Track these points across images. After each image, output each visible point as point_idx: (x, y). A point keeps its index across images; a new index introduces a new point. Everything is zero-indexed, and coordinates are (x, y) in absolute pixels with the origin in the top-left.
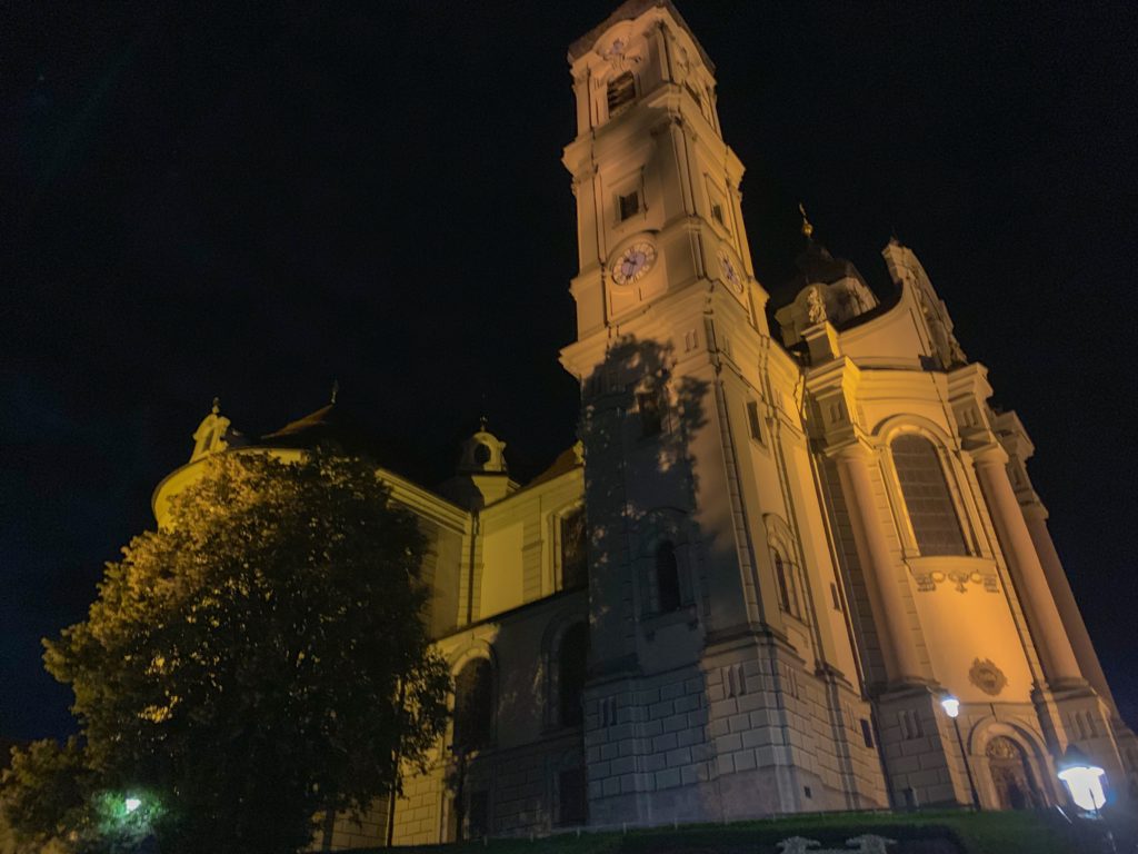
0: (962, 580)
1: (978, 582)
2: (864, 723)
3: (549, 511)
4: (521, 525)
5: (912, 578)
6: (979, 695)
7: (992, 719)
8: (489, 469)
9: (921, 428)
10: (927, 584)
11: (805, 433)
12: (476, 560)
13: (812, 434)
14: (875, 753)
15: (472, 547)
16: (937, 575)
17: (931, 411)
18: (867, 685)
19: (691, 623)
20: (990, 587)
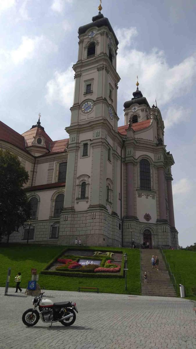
0: (148, 196)
1: (151, 197)
2: (120, 224)
3: (56, 162)
4: (48, 163)
5: (137, 194)
6: (145, 221)
7: (146, 226)
8: (41, 146)
9: (148, 158)
10: (140, 196)
11: (121, 157)
12: (35, 170)
13: (123, 157)
14: (121, 231)
15: (34, 167)
16: (142, 194)
17: (151, 155)
18: (122, 216)
19: (87, 202)
20: (153, 198)
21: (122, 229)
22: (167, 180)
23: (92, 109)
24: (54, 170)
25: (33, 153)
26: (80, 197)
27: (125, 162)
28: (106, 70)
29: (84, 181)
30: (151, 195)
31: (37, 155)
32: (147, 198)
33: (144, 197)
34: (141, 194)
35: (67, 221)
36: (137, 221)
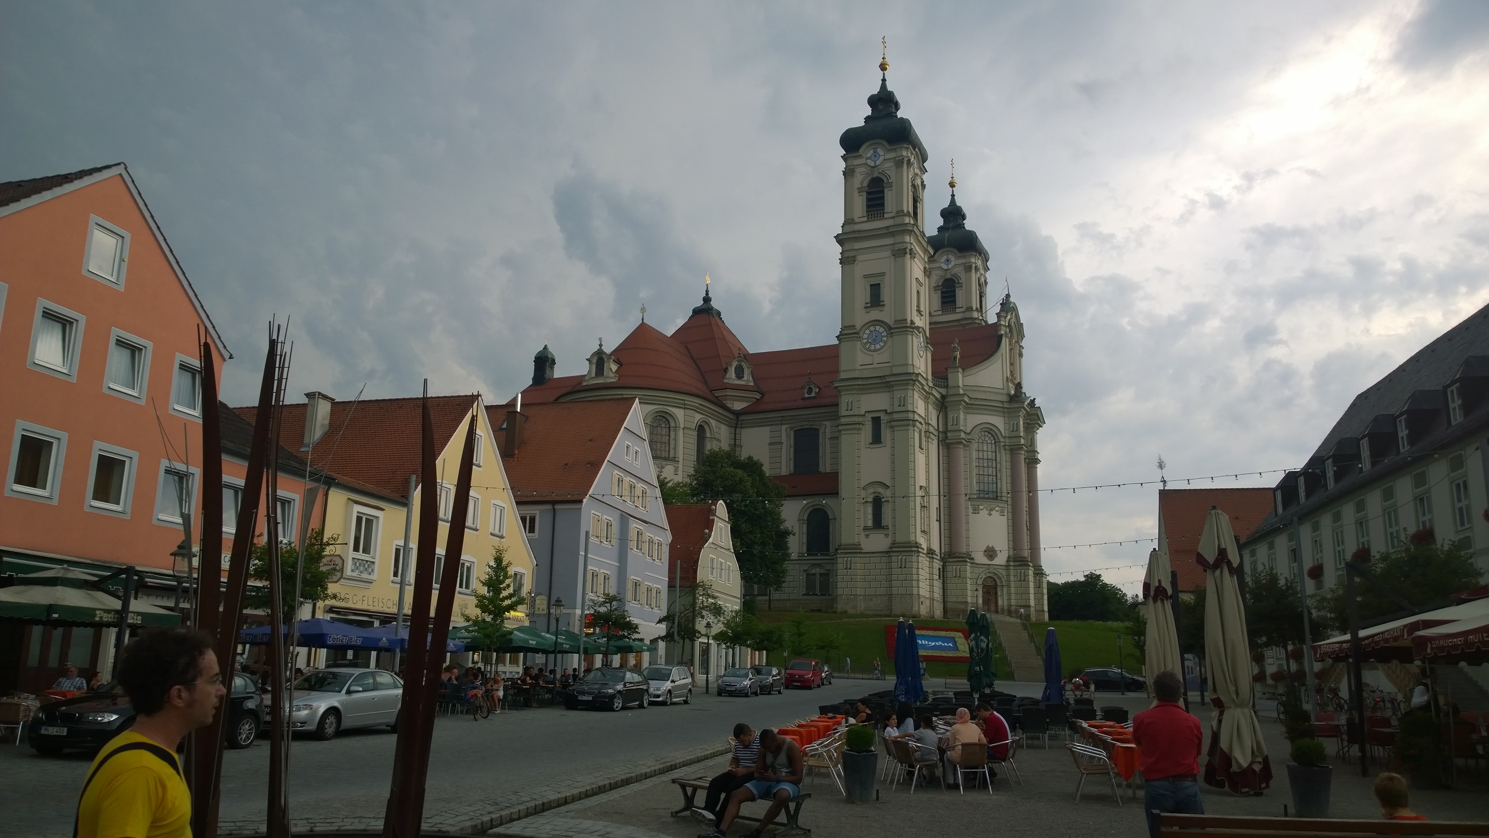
0: (991, 510)
1: (997, 511)
2: (939, 570)
3: (788, 426)
4: (768, 429)
5: (970, 507)
6: (986, 561)
7: (988, 571)
8: (744, 383)
9: (991, 430)
10: (976, 511)
11: (938, 430)
12: (738, 442)
13: (941, 429)
14: (941, 581)
15: (735, 434)
16: (981, 507)
17: (998, 422)
18: (943, 551)
19: (886, 535)
20: (1002, 513)
21: (943, 577)
22: (1028, 464)
23: (885, 342)
24: (784, 446)
25: (729, 402)
26: (870, 523)
27: (947, 441)
28: (911, 254)
29: (877, 495)
30: (997, 509)
31: (738, 406)
32: (990, 515)
33: (984, 513)
34: (978, 507)
35: (850, 569)
36: (972, 561)
